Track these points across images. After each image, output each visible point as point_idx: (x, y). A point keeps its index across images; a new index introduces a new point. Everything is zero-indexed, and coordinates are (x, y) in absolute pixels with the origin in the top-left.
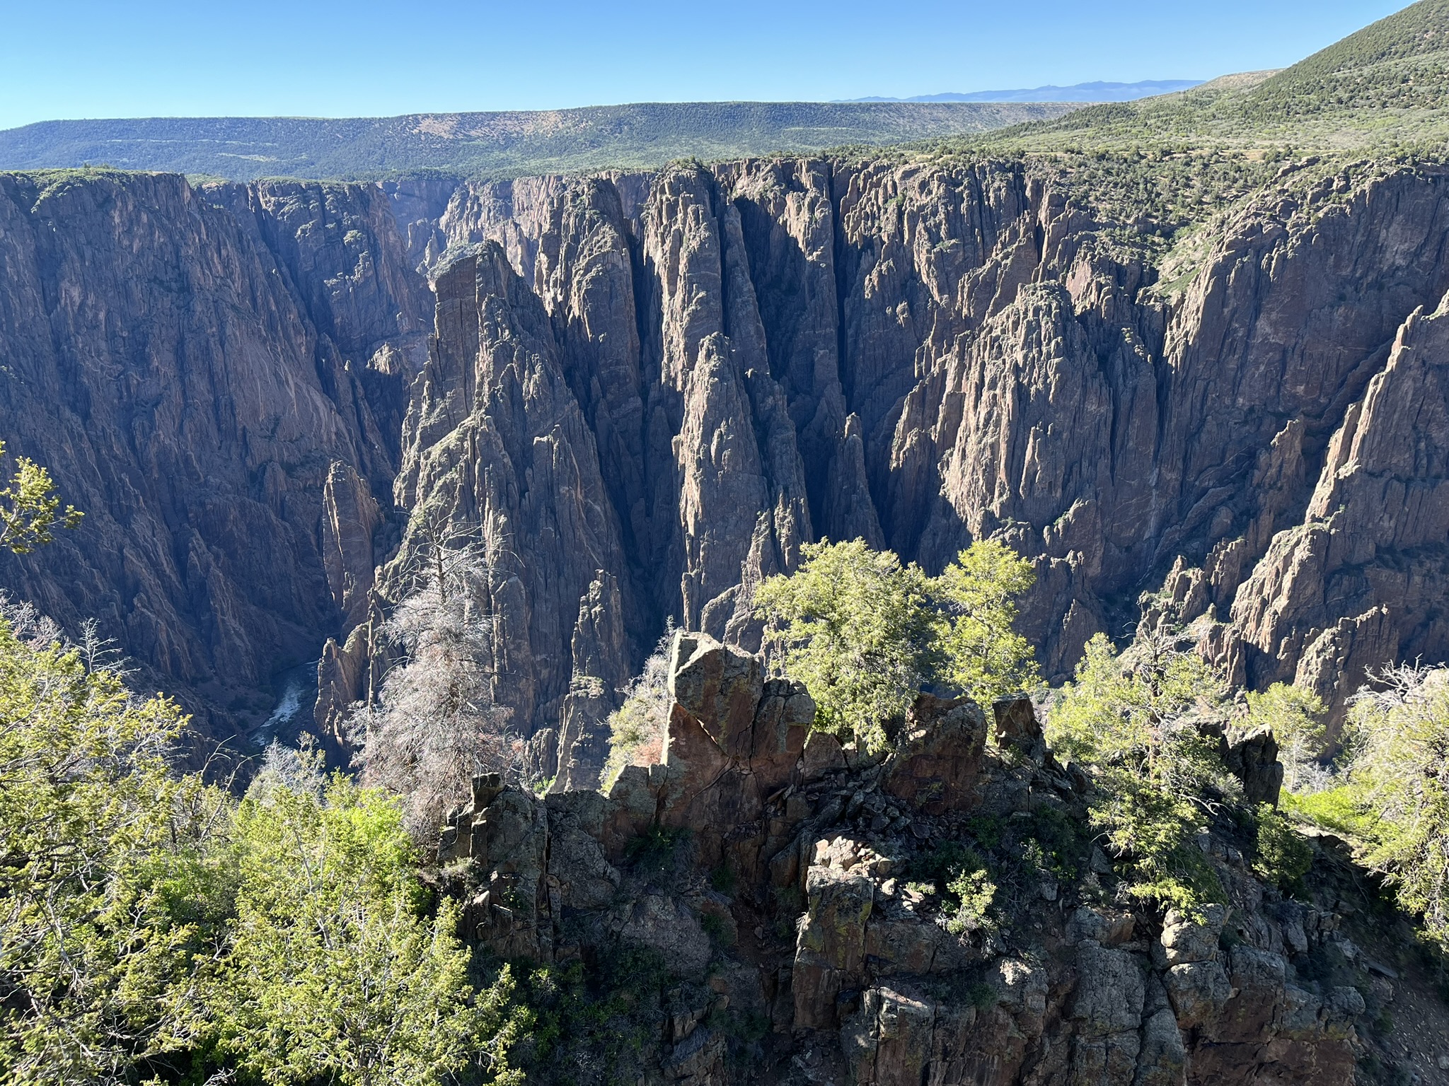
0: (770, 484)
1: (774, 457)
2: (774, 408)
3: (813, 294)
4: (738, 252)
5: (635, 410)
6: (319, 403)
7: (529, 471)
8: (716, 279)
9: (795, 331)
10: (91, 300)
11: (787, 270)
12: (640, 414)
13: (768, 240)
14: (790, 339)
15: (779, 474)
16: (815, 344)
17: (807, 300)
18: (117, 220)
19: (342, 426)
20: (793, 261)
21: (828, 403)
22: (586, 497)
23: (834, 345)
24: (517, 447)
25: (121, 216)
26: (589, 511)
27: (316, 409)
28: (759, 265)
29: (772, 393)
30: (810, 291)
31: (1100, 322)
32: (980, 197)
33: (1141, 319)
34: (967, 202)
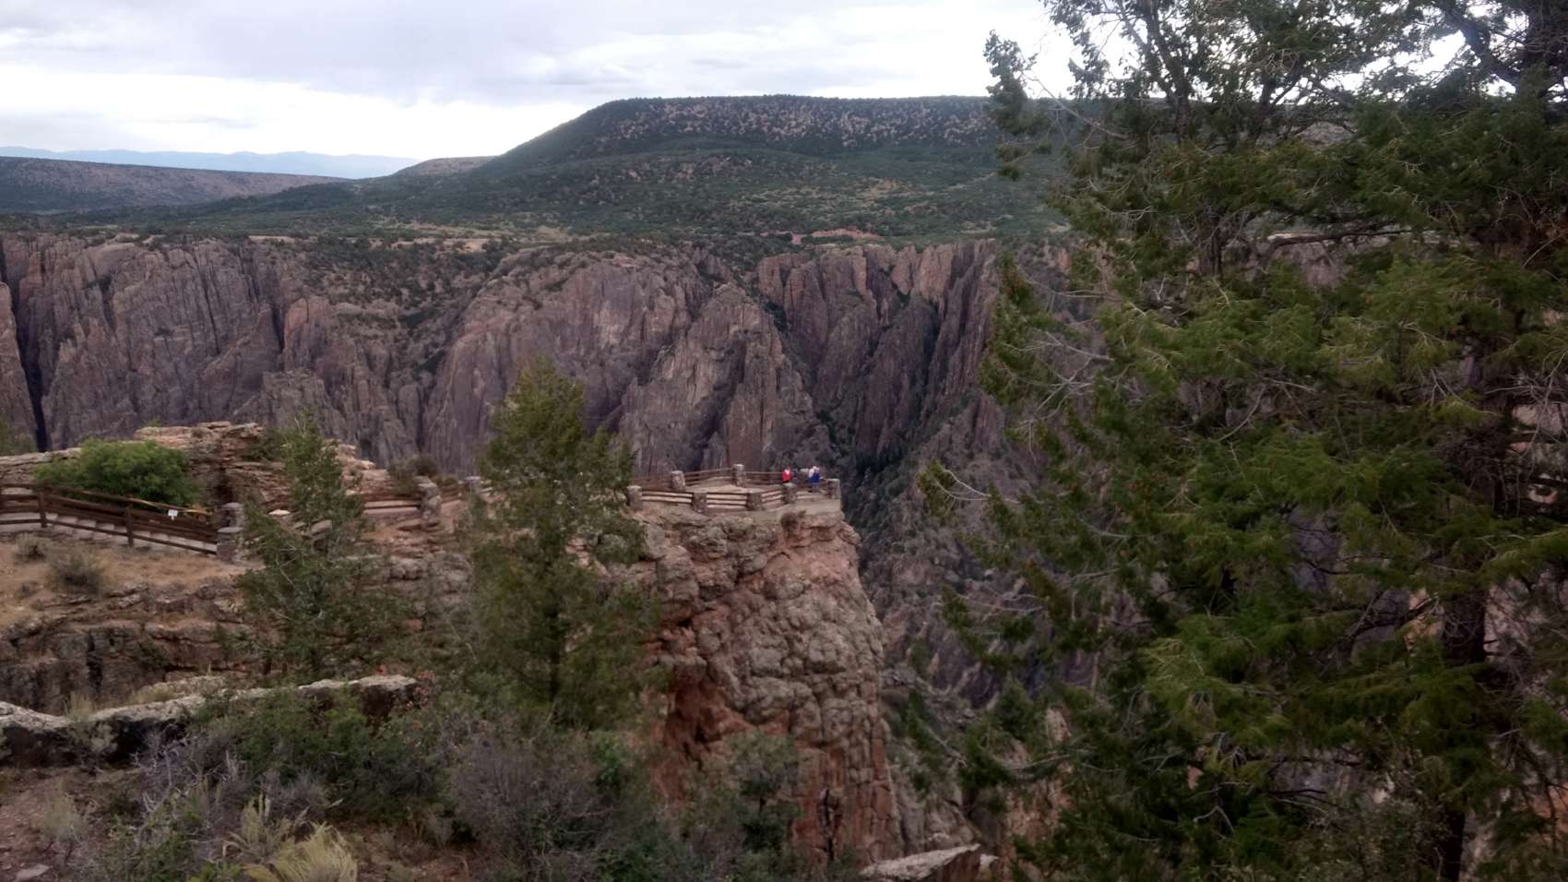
31: (357, 407)
32: (204, 281)
33: (397, 402)
34: (190, 287)
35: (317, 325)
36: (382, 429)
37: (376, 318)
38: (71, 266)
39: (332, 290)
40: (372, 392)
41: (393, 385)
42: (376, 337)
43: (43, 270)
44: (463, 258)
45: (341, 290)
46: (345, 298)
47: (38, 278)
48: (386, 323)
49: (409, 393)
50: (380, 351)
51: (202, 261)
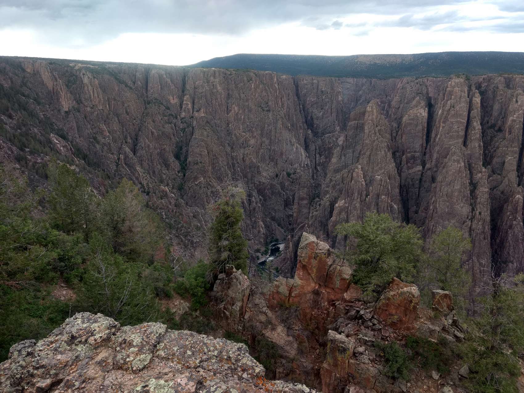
0: (473, 210)
1: (477, 199)
2: (481, 178)
3: (510, 132)
4: (476, 112)
5: (419, 171)
6: (303, 154)
7: (371, 188)
8: (464, 123)
9: (498, 148)
10: (240, 112)
11: (499, 122)
12: (420, 173)
13: (492, 109)
14: (495, 151)
15: (478, 206)
16: (507, 154)
17: (507, 135)
18: (253, 86)
19: (309, 162)
20: (503, 118)
21: (509, 180)
22: (391, 202)
23: (517, 156)
24: (368, 178)
25: (254, 85)
26: (392, 207)
27: (302, 155)
28: (486, 119)
29: (481, 172)
30: (509, 131)
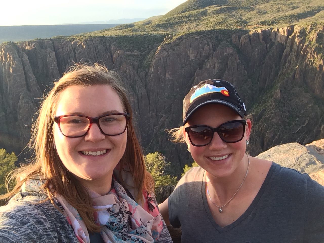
31: (130, 78)
32: (95, 48)
33: (140, 76)
34: (92, 50)
35: (121, 58)
36: (136, 83)
37: (135, 55)
38: (67, 46)
39: (124, 49)
40: (134, 74)
41: (139, 72)
42: (135, 60)
43: (62, 48)
44: (156, 39)
45: (126, 49)
46: (127, 51)
47: (61, 50)
48: (138, 56)
49: (142, 74)
50: (136, 63)
51: (95, 43)
